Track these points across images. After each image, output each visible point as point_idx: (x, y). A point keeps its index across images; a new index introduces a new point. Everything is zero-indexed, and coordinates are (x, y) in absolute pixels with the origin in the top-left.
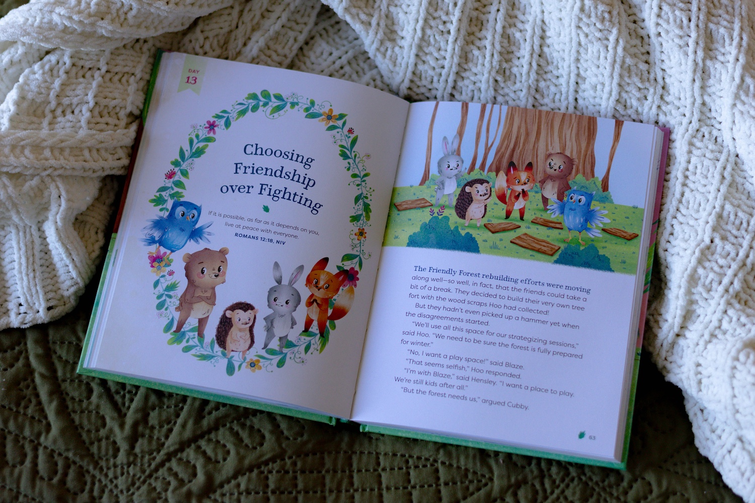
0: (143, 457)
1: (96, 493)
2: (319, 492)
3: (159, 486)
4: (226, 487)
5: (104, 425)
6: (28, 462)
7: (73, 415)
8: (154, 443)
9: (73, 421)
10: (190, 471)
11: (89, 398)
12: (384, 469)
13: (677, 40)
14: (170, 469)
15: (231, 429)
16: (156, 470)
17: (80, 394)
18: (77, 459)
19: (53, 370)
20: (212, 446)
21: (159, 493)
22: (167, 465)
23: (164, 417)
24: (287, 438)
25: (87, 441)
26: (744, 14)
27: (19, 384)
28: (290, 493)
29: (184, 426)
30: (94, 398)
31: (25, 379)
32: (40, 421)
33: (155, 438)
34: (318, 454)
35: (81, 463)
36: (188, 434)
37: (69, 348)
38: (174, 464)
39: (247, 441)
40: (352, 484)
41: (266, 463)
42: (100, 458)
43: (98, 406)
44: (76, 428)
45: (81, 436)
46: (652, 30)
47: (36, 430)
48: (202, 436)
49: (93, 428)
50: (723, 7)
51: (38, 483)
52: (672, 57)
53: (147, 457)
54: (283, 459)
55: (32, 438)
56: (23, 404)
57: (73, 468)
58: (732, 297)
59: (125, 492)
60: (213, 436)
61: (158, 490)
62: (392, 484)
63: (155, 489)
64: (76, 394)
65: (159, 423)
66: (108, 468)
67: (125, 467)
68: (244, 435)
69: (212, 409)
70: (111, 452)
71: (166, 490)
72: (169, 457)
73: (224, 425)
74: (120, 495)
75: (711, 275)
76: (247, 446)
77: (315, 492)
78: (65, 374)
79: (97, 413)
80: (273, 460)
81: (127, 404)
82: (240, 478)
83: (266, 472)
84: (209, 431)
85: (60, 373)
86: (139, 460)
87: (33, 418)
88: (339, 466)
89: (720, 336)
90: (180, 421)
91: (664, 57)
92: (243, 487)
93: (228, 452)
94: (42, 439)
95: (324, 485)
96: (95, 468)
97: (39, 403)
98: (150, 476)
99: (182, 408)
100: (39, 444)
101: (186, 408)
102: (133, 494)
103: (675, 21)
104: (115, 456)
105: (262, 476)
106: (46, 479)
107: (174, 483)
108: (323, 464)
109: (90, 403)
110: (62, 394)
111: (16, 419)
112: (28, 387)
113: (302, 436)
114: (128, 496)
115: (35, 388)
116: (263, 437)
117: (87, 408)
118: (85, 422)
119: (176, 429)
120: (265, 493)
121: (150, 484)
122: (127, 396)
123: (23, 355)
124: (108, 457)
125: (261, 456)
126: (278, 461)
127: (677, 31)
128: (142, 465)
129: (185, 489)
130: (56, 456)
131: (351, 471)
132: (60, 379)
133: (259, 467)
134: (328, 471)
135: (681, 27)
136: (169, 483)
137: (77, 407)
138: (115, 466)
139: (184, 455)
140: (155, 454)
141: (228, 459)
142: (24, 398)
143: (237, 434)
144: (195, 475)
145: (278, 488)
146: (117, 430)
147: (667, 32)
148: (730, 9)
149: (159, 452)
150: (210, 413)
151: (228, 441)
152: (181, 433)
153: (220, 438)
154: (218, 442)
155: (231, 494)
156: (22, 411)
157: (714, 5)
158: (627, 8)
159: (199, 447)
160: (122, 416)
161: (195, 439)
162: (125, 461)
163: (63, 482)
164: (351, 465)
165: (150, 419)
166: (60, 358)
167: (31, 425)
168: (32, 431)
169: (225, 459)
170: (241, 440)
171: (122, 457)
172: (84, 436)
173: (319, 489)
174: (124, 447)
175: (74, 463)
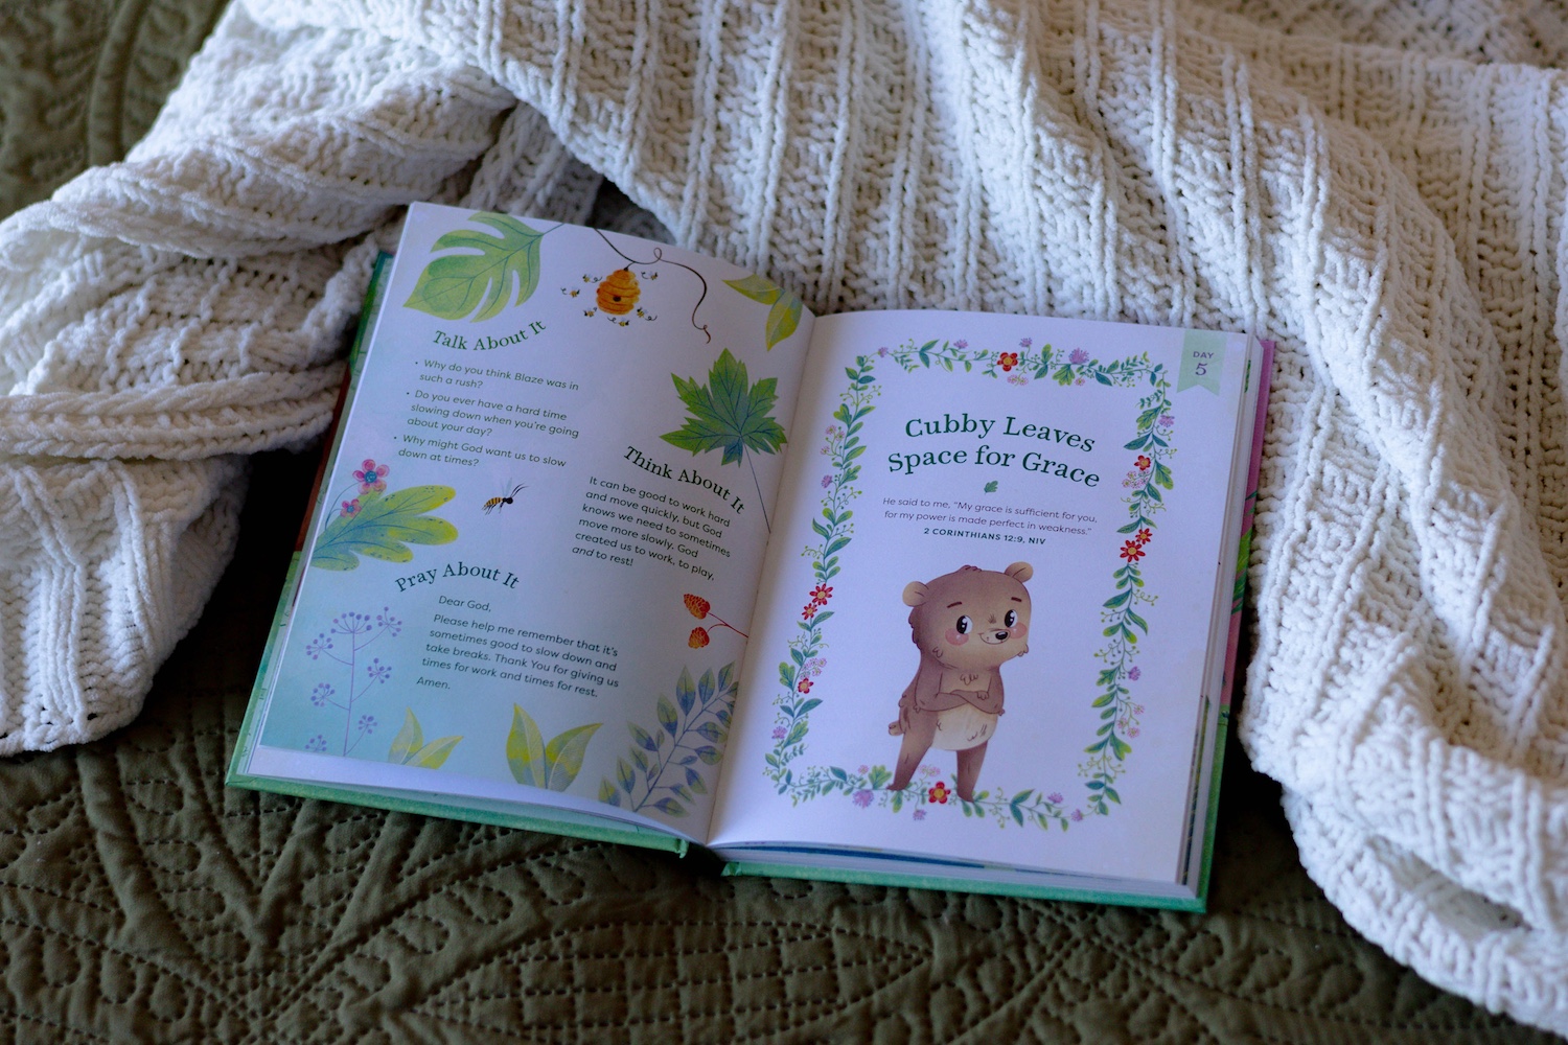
0: (293, 958)
1: (204, 1017)
2: (614, 990)
3: (322, 1001)
4: (444, 991)
5: (221, 908)
6: (82, 979)
7: (164, 897)
8: (313, 932)
9: (164, 905)
10: (378, 972)
11: (193, 867)
12: (732, 948)
13: (1211, 200)
14: (342, 974)
15: (450, 894)
16: (318, 977)
17: (178, 862)
18: (171, 965)
19: (128, 826)
20: (416, 926)
21: (323, 1012)
22: (337, 967)
23: (329, 887)
24: (553, 903)
25: (190, 937)
26: (1321, 150)
27: (68, 853)
28: (561, 992)
29: (364, 898)
30: (203, 867)
31: (79, 845)
32: (105, 910)
33: (315, 924)
34: (611, 926)
35: (178, 971)
36: (372, 910)
37: (156, 789)
38: (349, 964)
39: (477, 912)
40: (675, 974)
41: (515, 946)
42: (213, 962)
43: (209, 880)
44: (171, 916)
45: (177, 927)
46: (1167, 186)
47: (98, 923)
48: (398, 912)
49: (200, 914)
50: (1285, 142)
51: (100, 1009)
52: (1206, 231)
53: (300, 959)
54: (546, 938)
55: (90, 937)
56: (74, 884)
57: (162, 978)
58: (1352, 609)
59: (259, 1014)
60: (417, 909)
61: (321, 1007)
62: (749, 968)
63: (314, 1006)
64: (169, 863)
65: (321, 899)
66: (228, 977)
67: (261, 975)
68: (473, 902)
69: (415, 865)
70: (233, 952)
71: (335, 1007)
72: (339, 956)
73: (437, 890)
74: (250, 1020)
75: (1314, 582)
76: (479, 920)
77: (607, 990)
78: (149, 831)
79: (209, 890)
80: (528, 938)
81: (262, 873)
82: (468, 975)
83: (515, 961)
84: (411, 903)
85: (141, 832)
86: (286, 963)
87: (93, 905)
88: (651, 946)
89: (1339, 679)
90: (357, 891)
91: (1193, 232)
92: (474, 989)
93: (446, 934)
94: (109, 939)
95: (623, 977)
96: (202, 977)
97: (105, 882)
98: (307, 987)
99: (362, 870)
100: (103, 947)
101: (368, 868)
102: (275, 1017)
103: (1204, 168)
104: (241, 958)
105: (509, 967)
106: (115, 1001)
107: (348, 993)
108: (621, 943)
109: (195, 875)
110: (145, 865)
111: (62, 906)
112: (83, 857)
113: (579, 895)
114: (264, 1022)
115: (97, 858)
116: (509, 903)
117: (190, 884)
118: (187, 906)
119: (351, 906)
120: (513, 995)
121: (306, 1000)
122: (263, 859)
123: (75, 807)
124: (228, 959)
125: (504, 935)
126: (538, 941)
127: (1210, 185)
128: (291, 971)
129: (368, 1001)
130: (133, 965)
131: (673, 954)
132: (141, 842)
133: (503, 953)
134: (629, 954)
135: (1216, 178)
136: (340, 996)
137: (172, 883)
138: (241, 973)
139: (368, 946)
140: (315, 952)
141: (447, 945)
142: (77, 874)
143: (461, 901)
144: (386, 978)
145: (538, 986)
146: (244, 913)
147: (1193, 188)
148: (1297, 144)
149: (322, 947)
150: (411, 872)
151: (444, 916)
152: (359, 911)
153: (430, 912)
154: (427, 919)
155: (453, 1002)
156: (73, 896)
157: (1269, 141)
158: (1120, 155)
159: (394, 932)
160: (251, 890)
161: (385, 919)
162: (259, 965)
163: (144, 1003)
164: (672, 944)
165: (304, 893)
166: (141, 807)
167: (90, 915)
168: (90, 928)
169: (440, 947)
170: (469, 912)
171: (253, 959)
172: (185, 927)
173: (614, 985)
174: (257, 940)
175: (165, 971)
